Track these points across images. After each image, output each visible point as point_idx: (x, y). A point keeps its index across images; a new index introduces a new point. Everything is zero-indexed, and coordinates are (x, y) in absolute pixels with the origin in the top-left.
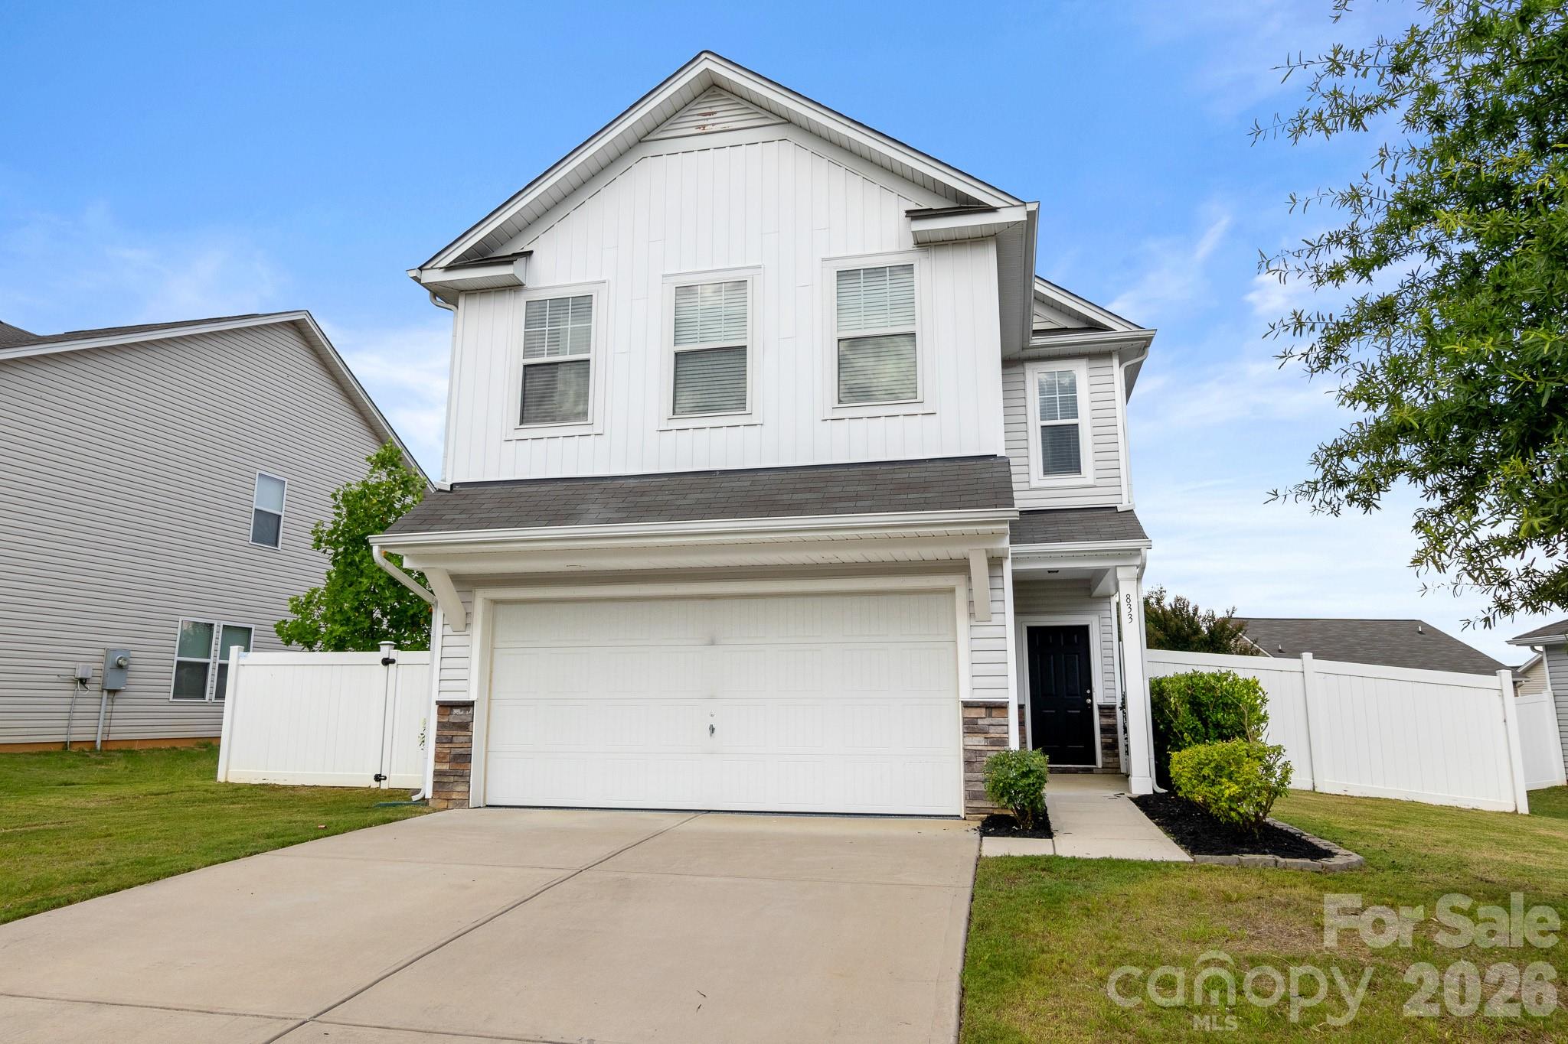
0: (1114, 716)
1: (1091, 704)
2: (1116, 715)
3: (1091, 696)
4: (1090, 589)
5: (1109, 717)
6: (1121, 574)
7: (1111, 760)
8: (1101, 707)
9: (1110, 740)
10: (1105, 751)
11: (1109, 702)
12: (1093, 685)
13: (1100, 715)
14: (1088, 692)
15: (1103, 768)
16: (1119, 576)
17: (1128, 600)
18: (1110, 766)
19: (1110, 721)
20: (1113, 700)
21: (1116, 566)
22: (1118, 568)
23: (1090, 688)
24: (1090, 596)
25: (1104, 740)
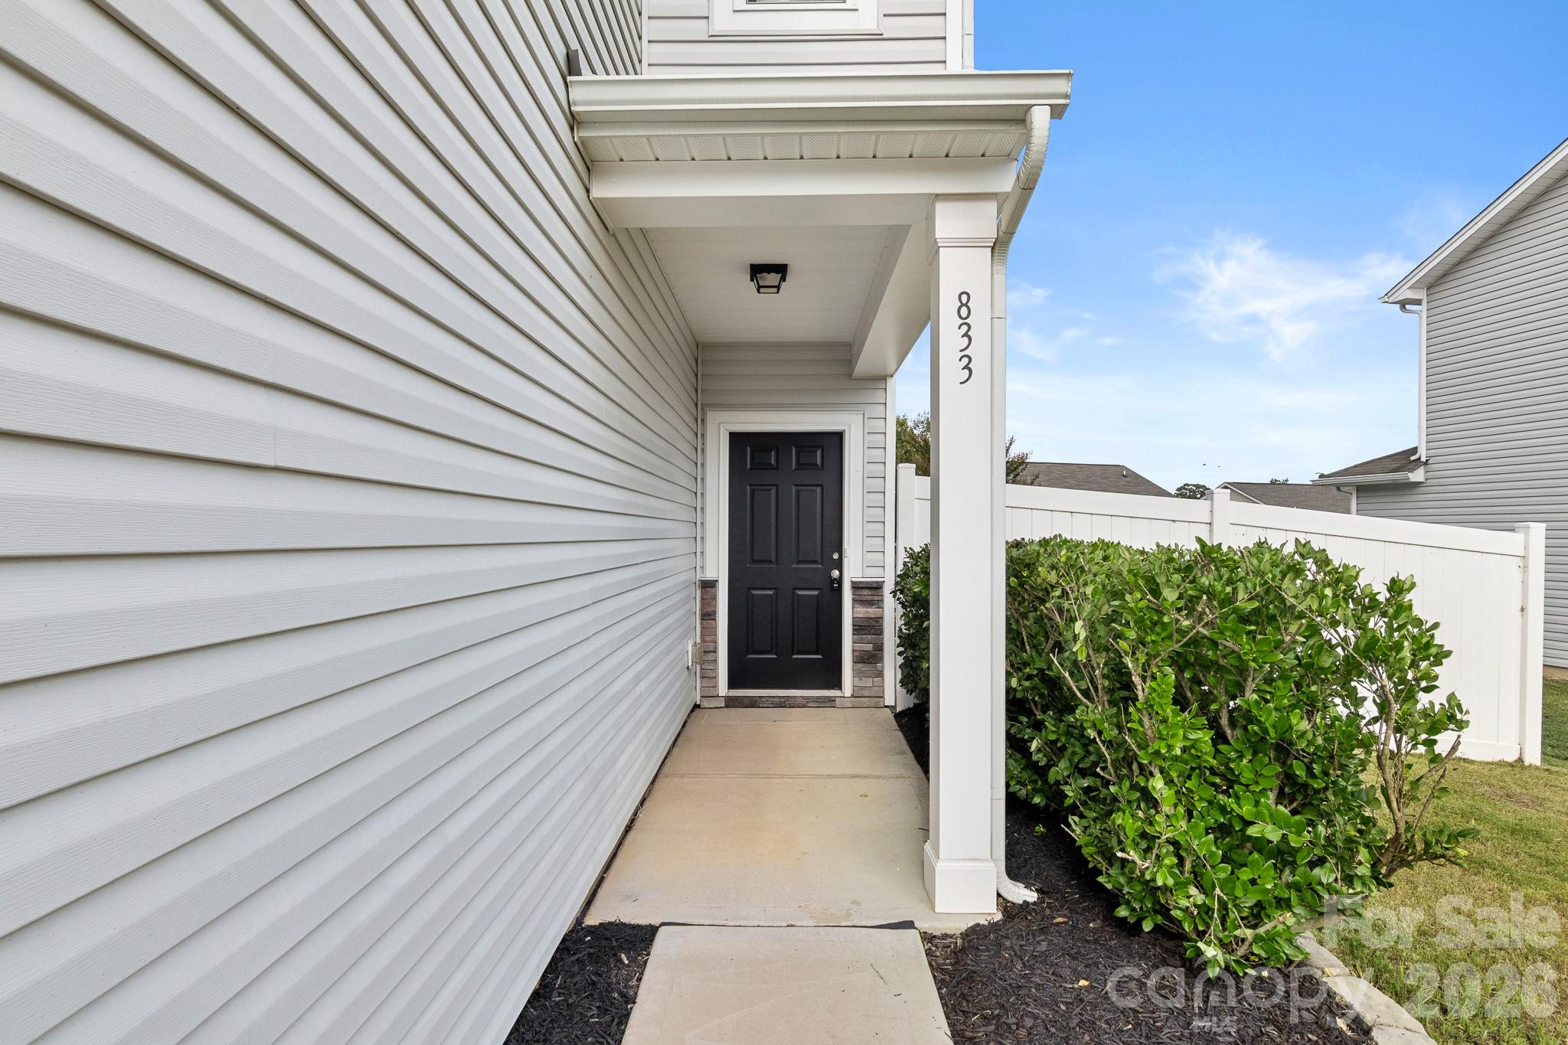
0: (878, 603)
1: (840, 581)
2: (882, 601)
3: (839, 564)
4: (850, 361)
5: (870, 603)
6: (948, 223)
7: (868, 682)
8: (856, 587)
9: (869, 647)
10: (859, 666)
11: (871, 576)
12: (846, 545)
13: (854, 601)
14: (836, 556)
15: (852, 696)
16: (940, 233)
17: (964, 312)
18: (866, 693)
19: (872, 611)
20: (878, 572)
21: (938, 197)
22: (940, 208)
23: (839, 548)
24: (850, 375)
25: (858, 646)
